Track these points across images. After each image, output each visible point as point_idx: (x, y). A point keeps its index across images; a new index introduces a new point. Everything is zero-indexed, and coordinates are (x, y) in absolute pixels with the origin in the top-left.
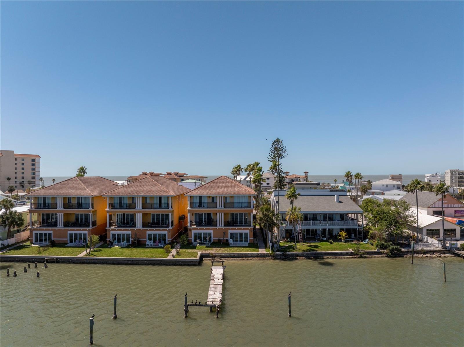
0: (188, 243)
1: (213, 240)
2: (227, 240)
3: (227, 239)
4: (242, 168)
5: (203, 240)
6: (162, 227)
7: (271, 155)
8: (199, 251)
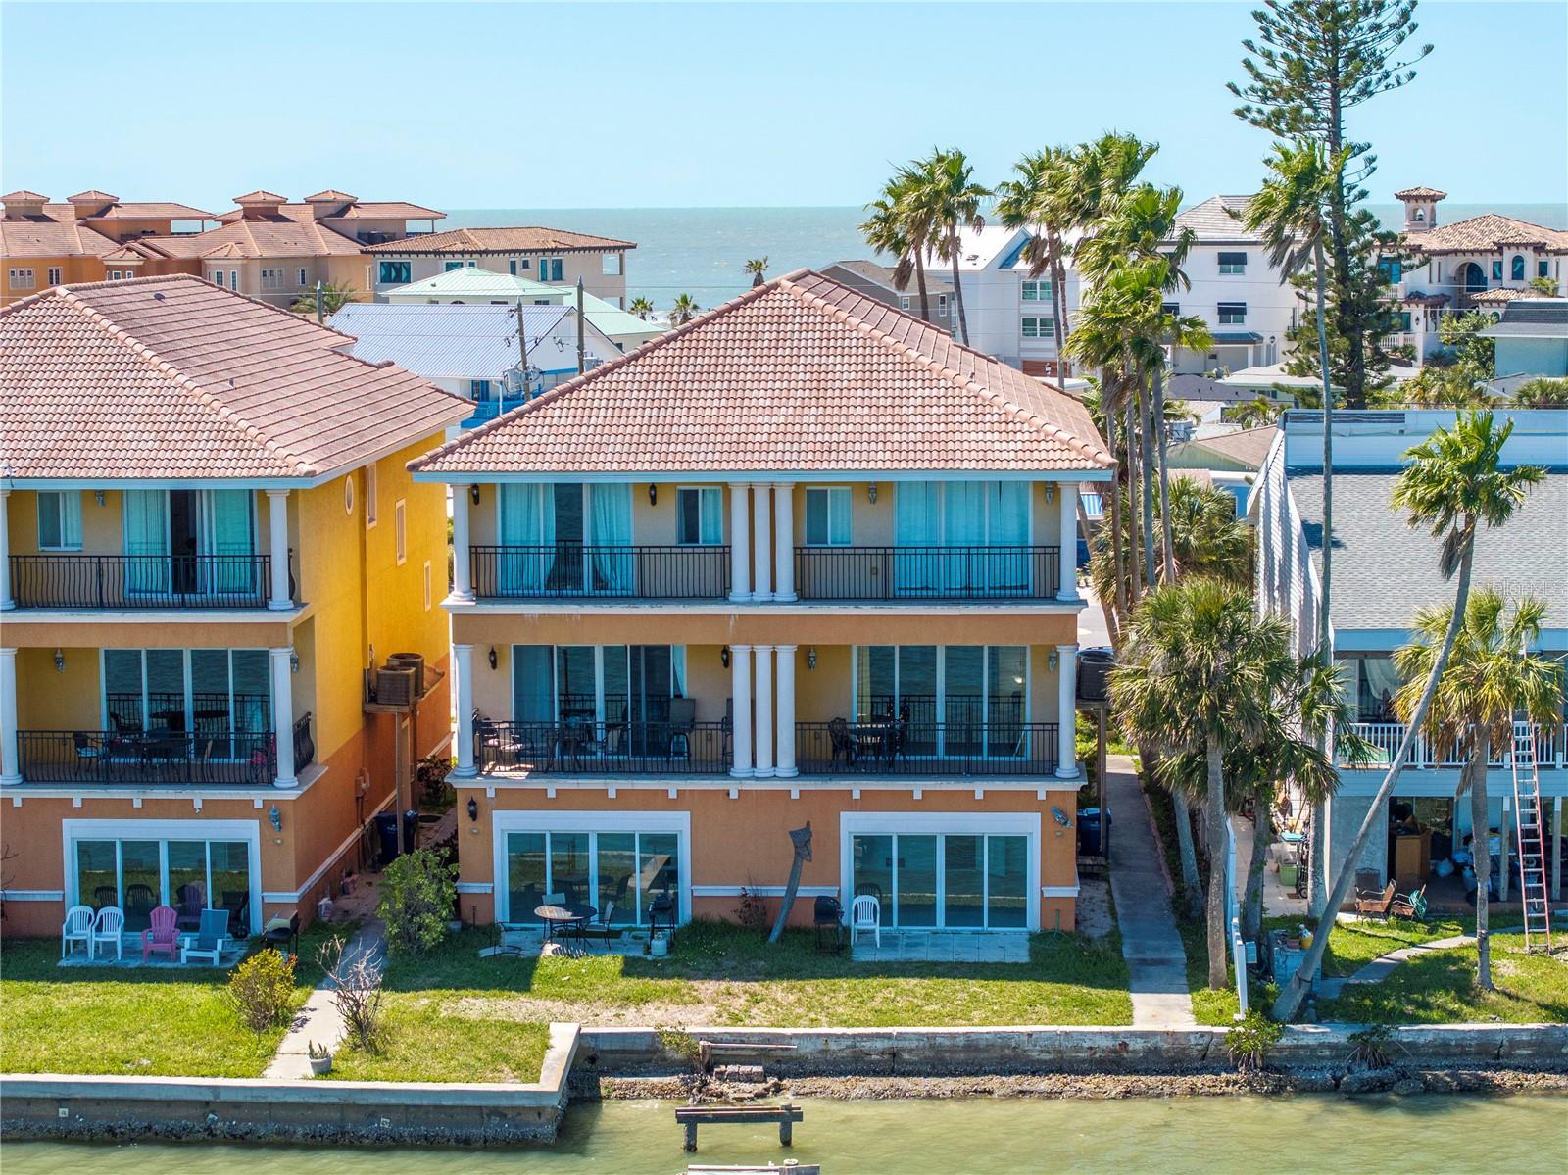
0: (455, 926)
1: (696, 900)
2: (827, 909)
3: (829, 891)
4: (978, 190)
5: (594, 902)
6: (208, 779)
7: (1260, 62)
8: (557, 1006)
